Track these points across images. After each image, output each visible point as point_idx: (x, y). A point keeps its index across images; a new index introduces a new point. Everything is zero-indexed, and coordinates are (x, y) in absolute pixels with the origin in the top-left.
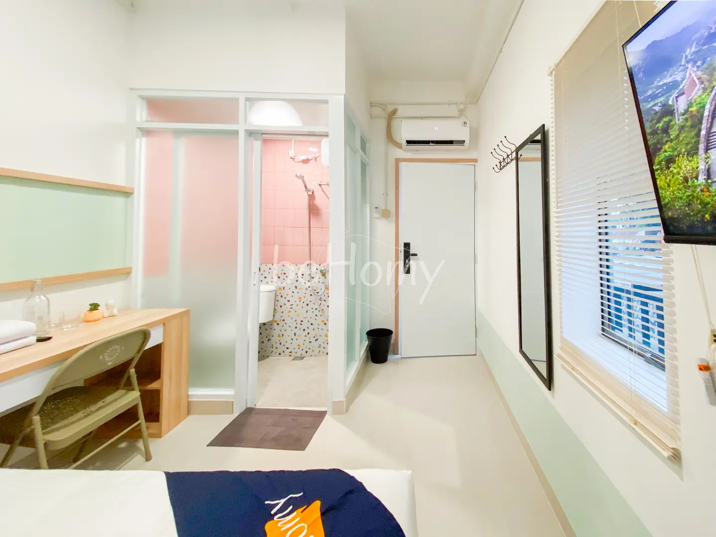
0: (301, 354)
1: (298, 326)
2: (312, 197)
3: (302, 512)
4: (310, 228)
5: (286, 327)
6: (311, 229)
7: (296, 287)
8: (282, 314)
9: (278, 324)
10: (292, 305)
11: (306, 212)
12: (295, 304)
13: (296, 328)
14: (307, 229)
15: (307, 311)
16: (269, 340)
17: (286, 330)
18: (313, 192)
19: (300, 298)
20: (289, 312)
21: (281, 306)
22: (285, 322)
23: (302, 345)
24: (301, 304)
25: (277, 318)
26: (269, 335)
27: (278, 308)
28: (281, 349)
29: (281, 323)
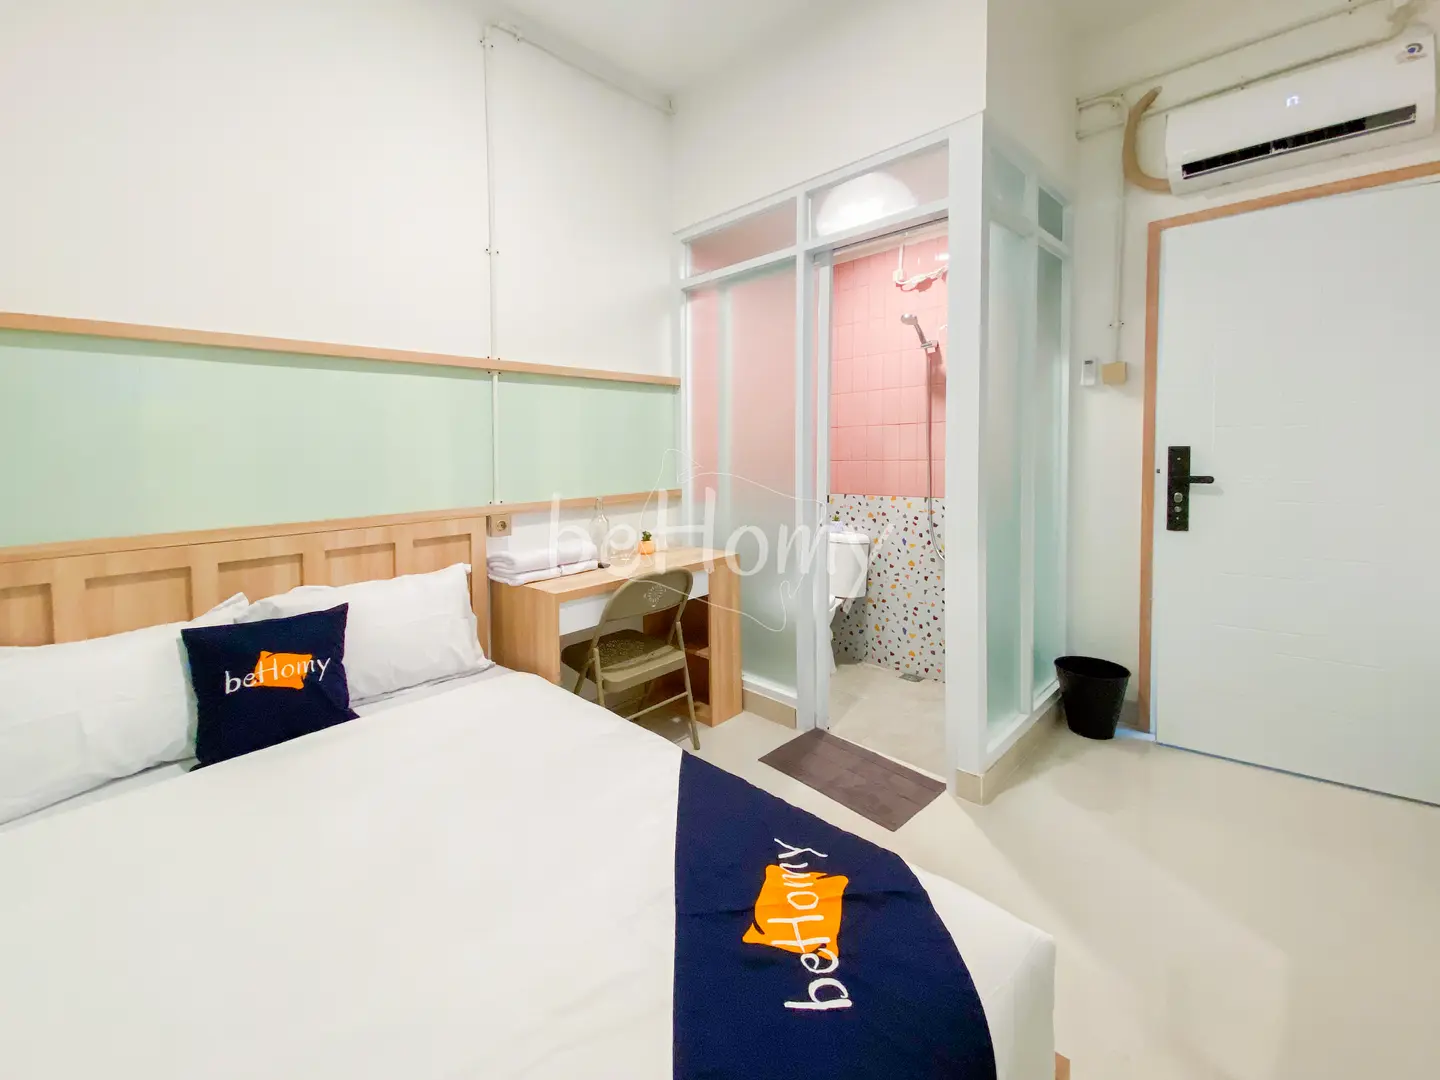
0: (917, 672)
1: (910, 616)
2: (934, 359)
3: (818, 878)
4: (930, 423)
5: (888, 614)
6: (933, 424)
7: (904, 541)
8: (881, 590)
9: (875, 606)
10: (898, 574)
11: (923, 390)
12: (902, 573)
13: (906, 619)
14: (924, 427)
15: (926, 591)
16: (861, 632)
17: (888, 620)
18: (937, 348)
19: (912, 563)
20: (894, 587)
21: (879, 575)
22: (886, 604)
23: (917, 653)
24: (913, 575)
25: (873, 594)
26: (861, 623)
27: (874, 576)
28: (880, 652)
29: (880, 605)
